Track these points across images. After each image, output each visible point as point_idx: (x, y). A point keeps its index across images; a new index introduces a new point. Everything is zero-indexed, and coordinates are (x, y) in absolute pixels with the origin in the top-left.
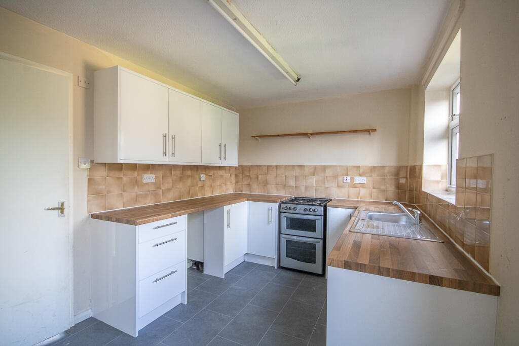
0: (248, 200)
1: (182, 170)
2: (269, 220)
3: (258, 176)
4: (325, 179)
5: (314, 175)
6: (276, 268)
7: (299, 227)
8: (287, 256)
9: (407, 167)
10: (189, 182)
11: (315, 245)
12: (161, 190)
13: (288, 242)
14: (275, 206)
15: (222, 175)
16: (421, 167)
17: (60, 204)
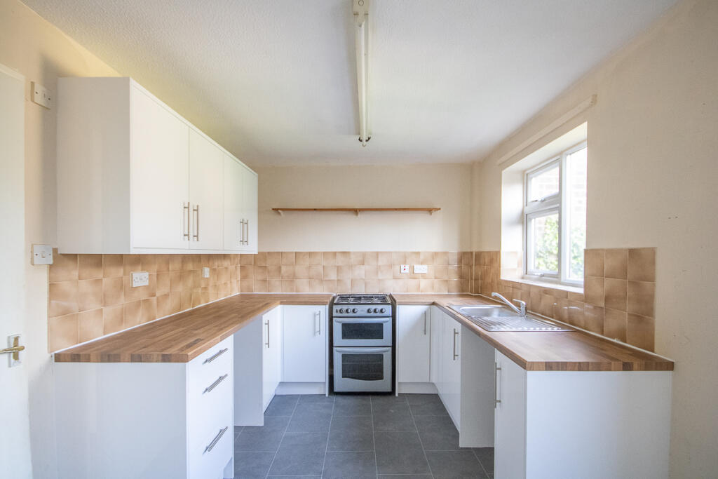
0: (282, 303)
1: (183, 261)
2: (315, 329)
3: (280, 267)
4: (378, 270)
5: (363, 264)
6: (327, 395)
7: (361, 335)
8: (344, 376)
9: (471, 253)
10: (190, 281)
11: (382, 355)
12: (155, 298)
13: (345, 357)
14: (324, 310)
15: (226, 268)
16: (498, 253)
17: (12, 341)
